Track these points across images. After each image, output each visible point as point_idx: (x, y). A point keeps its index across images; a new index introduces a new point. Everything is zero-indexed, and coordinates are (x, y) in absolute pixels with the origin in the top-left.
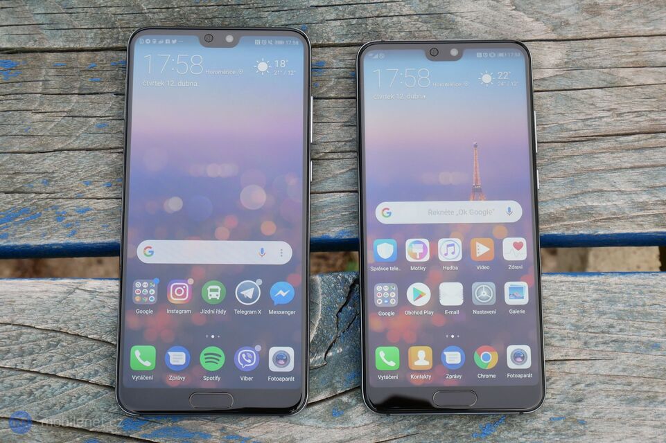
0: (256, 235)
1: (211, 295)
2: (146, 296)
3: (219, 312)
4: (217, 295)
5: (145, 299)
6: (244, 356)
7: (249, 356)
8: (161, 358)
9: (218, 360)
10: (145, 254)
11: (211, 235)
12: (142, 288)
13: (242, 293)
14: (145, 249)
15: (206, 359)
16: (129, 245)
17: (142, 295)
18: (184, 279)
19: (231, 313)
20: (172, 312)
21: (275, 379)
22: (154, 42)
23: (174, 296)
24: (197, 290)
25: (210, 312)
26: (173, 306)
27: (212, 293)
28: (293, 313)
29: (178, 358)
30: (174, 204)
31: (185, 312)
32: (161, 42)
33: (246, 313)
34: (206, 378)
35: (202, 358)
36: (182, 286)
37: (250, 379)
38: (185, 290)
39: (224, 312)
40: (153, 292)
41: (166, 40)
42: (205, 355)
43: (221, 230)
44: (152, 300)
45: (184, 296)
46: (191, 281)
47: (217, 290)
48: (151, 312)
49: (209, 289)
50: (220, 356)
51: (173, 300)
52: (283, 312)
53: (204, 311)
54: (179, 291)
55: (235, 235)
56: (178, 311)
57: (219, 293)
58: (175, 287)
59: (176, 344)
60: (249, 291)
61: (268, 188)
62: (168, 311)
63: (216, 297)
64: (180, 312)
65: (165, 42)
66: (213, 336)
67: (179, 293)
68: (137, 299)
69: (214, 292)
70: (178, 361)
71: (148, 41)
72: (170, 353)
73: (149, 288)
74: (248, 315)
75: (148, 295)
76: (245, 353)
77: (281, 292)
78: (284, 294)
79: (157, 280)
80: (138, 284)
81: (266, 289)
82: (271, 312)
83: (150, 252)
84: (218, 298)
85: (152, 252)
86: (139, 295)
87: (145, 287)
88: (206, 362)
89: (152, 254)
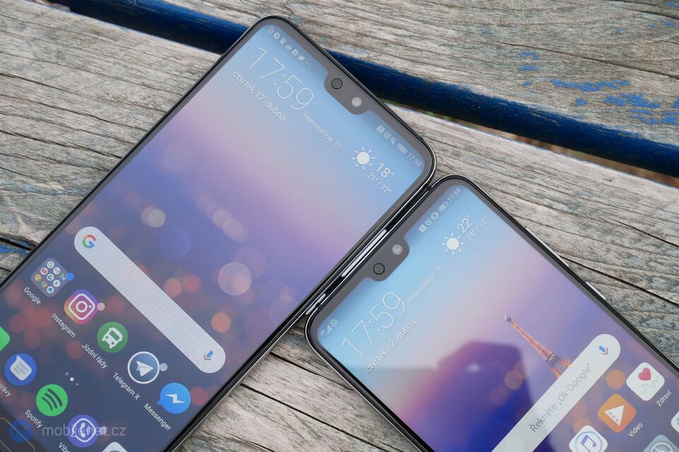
0: (203, 319)
1: (107, 337)
2: (47, 282)
3: (100, 361)
4: (113, 343)
5: (44, 285)
6: (83, 425)
8: (6, 355)
9: (56, 407)
10: (84, 241)
11: (160, 280)
12: (51, 271)
13: (138, 362)
14: (89, 236)
15: (46, 394)
16: (77, 218)
17: (44, 278)
18: (98, 299)
19: (109, 372)
20: (58, 320)
22: (282, 42)
23: (73, 307)
24: (99, 320)
25: (91, 352)
26: (63, 315)
27: (110, 336)
28: (168, 427)
29: (21, 369)
30: (155, 218)
31: (69, 331)
32: (288, 47)
33: (124, 385)
34: (28, 414)
35: (43, 391)
36: (89, 303)
38: (89, 310)
39: (104, 364)
40: (57, 284)
41: (295, 50)
42: (49, 390)
43: (175, 283)
44: (50, 291)
45: (82, 315)
46: (101, 306)
47: (116, 337)
48: (39, 302)
49: (110, 330)
50: (61, 405)
51: (69, 310)
52: (158, 418)
53: (86, 347)
54: (82, 307)
55: (183, 300)
56: (62, 325)
57: (116, 343)
58: (82, 298)
59: (33, 356)
60: (146, 367)
61: (256, 283)
62: (54, 316)
63: (110, 343)
64: (64, 327)
65: (292, 50)
66: (72, 379)
67: (80, 308)
68: (37, 278)
69: (112, 337)
70: (18, 373)
71: (277, 35)
72: (19, 359)
73: (57, 277)
74: (124, 389)
75: (50, 283)
76: (87, 424)
77: (175, 397)
78: (175, 401)
79: (71, 277)
80: (50, 264)
81: (164, 379)
82: (147, 407)
83: (90, 243)
84: (111, 346)
85: (92, 245)
86: (42, 275)
87: (55, 272)
88: (43, 398)
89: (90, 247)
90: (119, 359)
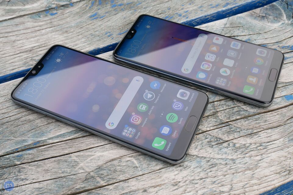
1: (144, 109)
2: (131, 132)
5: (132, 133)
6: (176, 106)
7: (177, 104)
8: (163, 136)
9: (174, 116)
10: (112, 126)
12: (126, 133)
13: (148, 98)
14: (109, 125)
15: (171, 120)
16: (104, 131)
17: (130, 134)
18: (131, 116)
19: (155, 105)
20: (143, 125)
21: (191, 100)
23: (137, 122)
24: (138, 113)
25: (151, 112)
26: (141, 124)
27: (143, 108)
28: (165, 84)
29: (166, 130)
30: (96, 108)
31: (146, 120)
34: (180, 123)
35: (170, 121)
36: (134, 118)
37: (187, 108)
38: (136, 117)
39: (153, 107)
40: (130, 129)
42: (169, 120)
43: (117, 96)
44: (134, 130)
45: (139, 119)
46: (133, 114)
47: (142, 106)
48: (139, 133)
49: (140, 109)
50: (172, 115)
51: (139, 123)
52: (164, 87)
53: (149, 114)
55: (122, 92)
56: (144, 123)
58: (133, 120)
59: (159, 128)
60: (148, 95)
62: (142, 126)
66: (162, 114)
67: (136, 120)
68: (131, 136)
69: (143, 107)
72: (162, 132)
74: (159, 99)
75: (131, 131)
76: (175, 105)
77: (155, 85)
78: (156, 85)
79: (126, 126)
80: (124, 134)
81: (151, 90)
82: (162, 91)
83: (112, 124)
84: (146, 107)
85: (112, 123)
86: (129, 135)
87: (126, 131)
88: (173, 120)
89: (113, 123)
90: (149, 104)
